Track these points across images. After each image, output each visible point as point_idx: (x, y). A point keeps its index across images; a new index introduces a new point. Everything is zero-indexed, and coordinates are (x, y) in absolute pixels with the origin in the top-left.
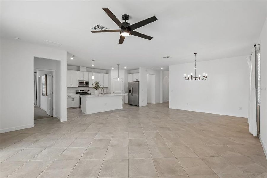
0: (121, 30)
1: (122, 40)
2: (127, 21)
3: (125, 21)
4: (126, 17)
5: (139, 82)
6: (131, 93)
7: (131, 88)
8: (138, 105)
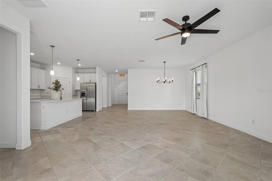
0: (181, 32)
1: (184, 41)
2: (187, 22)
3: (186, 22)
4: (186, 18)
5: (96, 83)
6: (85, 96)
7: (84, 91)
8: (95, 110)
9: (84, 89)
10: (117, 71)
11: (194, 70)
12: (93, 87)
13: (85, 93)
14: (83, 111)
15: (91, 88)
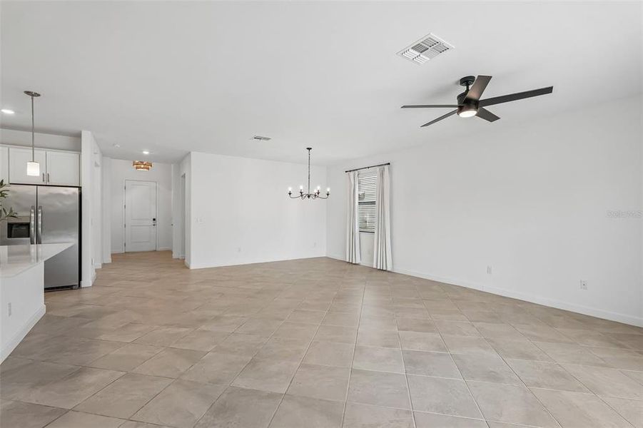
5: (80, 188)
6: (28, 235)
7: (26, 214)
8: (77, 284)
9: (25, 209)
10: (146, 153)
11: (356, 172)
12: (69, 202)
13: (28, 225)
14: (47, 290)
15: (60, 205)
